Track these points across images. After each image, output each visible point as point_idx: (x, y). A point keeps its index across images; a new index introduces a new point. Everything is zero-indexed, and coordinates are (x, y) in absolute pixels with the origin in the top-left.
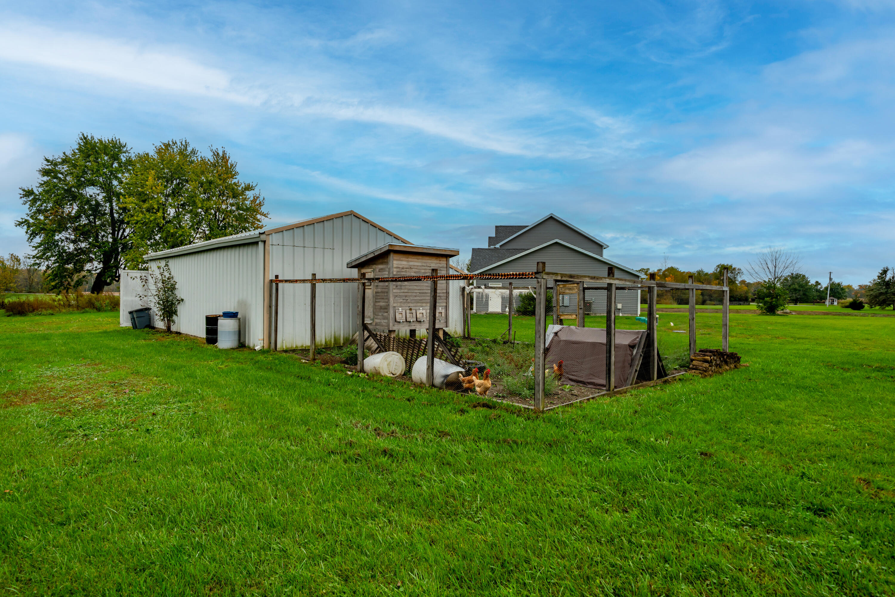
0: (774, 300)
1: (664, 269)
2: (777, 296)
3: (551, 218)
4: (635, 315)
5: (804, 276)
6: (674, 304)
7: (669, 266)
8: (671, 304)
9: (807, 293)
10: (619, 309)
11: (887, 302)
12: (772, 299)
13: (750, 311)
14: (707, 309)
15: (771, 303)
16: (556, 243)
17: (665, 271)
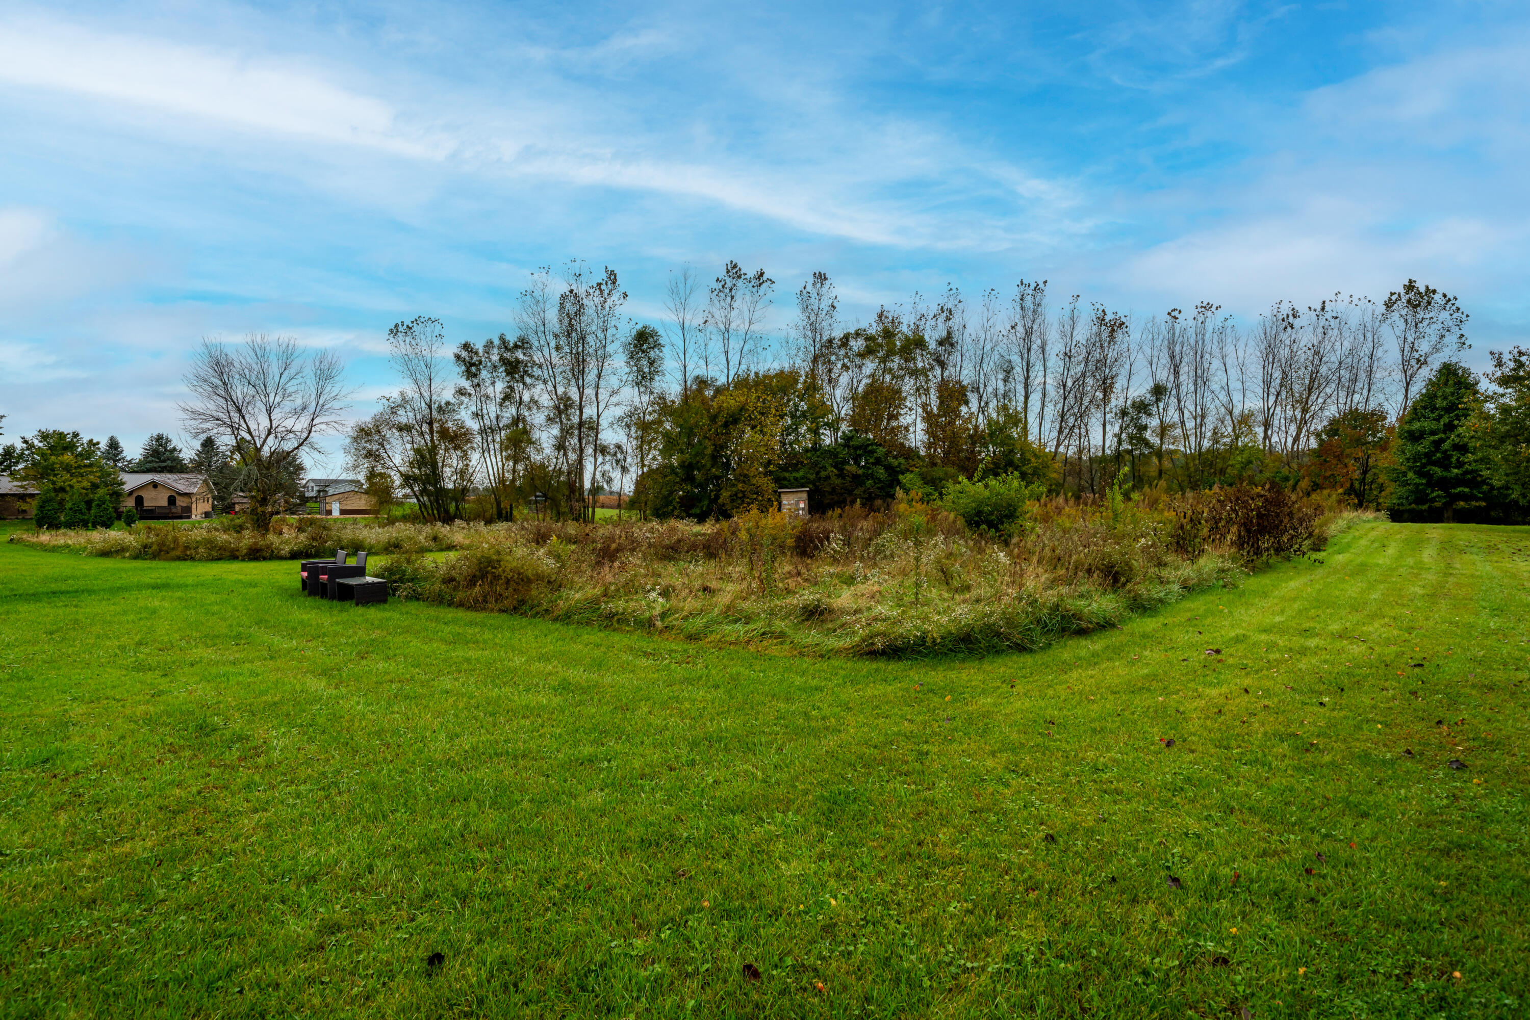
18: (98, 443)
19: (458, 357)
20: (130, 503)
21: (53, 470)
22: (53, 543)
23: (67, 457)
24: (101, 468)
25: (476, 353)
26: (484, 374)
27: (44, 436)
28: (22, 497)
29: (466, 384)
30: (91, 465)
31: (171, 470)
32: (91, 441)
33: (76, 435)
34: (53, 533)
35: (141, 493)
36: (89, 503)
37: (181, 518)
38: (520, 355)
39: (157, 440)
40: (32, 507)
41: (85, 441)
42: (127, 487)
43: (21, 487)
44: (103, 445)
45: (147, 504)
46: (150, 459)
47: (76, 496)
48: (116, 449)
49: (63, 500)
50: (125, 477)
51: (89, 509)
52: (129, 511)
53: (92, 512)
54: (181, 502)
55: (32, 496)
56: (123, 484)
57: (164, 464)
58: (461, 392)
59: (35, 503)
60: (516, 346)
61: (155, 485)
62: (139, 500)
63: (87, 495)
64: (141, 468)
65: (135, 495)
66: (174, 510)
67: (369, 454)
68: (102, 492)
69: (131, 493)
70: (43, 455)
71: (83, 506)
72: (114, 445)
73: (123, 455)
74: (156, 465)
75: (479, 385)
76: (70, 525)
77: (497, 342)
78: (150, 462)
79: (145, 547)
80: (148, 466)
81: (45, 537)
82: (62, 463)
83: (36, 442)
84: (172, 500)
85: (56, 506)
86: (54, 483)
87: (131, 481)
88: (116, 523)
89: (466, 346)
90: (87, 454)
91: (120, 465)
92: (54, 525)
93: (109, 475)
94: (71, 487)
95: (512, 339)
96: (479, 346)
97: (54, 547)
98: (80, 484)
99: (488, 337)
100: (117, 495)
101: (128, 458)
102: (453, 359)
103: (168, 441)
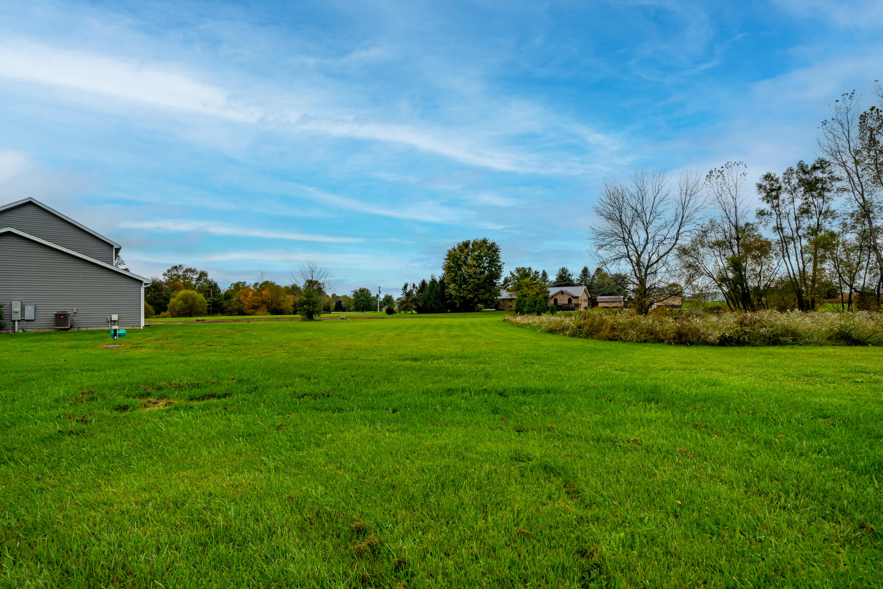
0: (311, 307)
1: (260, 283)
2: (314, 304)
3: (30, 203)
4: (138, 328)
5: (368, 290)
6: (268, 314)
7: (265, 280)
8: (265, 314)
9: (370, 303)
10: (115, 321)
11: (408, 308)
12: (309, 306)
13: (297, 319)
14: (283, 318)
15: (308, 309)
16: (9, 233)
17: (262, 284)
18: (539, 272)
19: (760, 186)
20: (552, 302)
21: (521, 286)
22: (522, 322)
23: (527, 280)
24: (540, 285)
25: (777, 181)
26: (784, 196)
27: (518, 270)
28: (510, 300)
29: (767, 207)
30: (536, 284)
31: (568, 285)
32: (536, 271)
33: (530, 269)
34: (522, 316)
35: (556, 297)
36: (535, 302)
37: (574, 310)
38: (819, 174)
39: (562, 270)
40: (514, 304)
41: (534, 271)
42: (551, 294)
43: (510, 295)
44: (541, 273)
45: (559, 303)
46: (559, 280)
47: (530, 299)
48: (545, 276)
49: (525, 301)
50: (550, 289)
51: (536, 305)
52: (552, 306)
53: (537, 306)
54: (574, 301)
55: (514, 299)
56: (549, 292)
57: (565, 283)
58: (761, 213)
59: (515, 302)
60: (815, 168)
61: (562, 293)
62: (556, 301)
63: (534, 298)
64: (556, 285)
65: (554, 298)
66: (571, 306)
67: (690, 266)
68: (540, 296)
69: (552, 297)
70: (518, 279)
71: (533, 304)
72: (545, 274)
73: (548, 279)
74: (562, 283)
75: (778, 206)
76: (528, 313)
77: (796, 168)
78: (560, 281)
79: (579, 327)
80: (559, 284)
81: (519, 319)
82: (525, 283)
83: (515, 274)
84: (570, 301)
85: (523, 304)
86: (522, 293)
87: (553, 291)
88: (547, 312)
89: (768, 177)
90: (534, 279)
91: (547, 284)
92: (522, 313)
93: (543, 288)
94: (528, 294)
95: (810, 163)
96: (779, 174)
97: (522, 324)
98: (532, 293)
99: (788, 166)
100: (546, 298)
101: (550, 280)
102: (756, 188)
103: (567, 271)
